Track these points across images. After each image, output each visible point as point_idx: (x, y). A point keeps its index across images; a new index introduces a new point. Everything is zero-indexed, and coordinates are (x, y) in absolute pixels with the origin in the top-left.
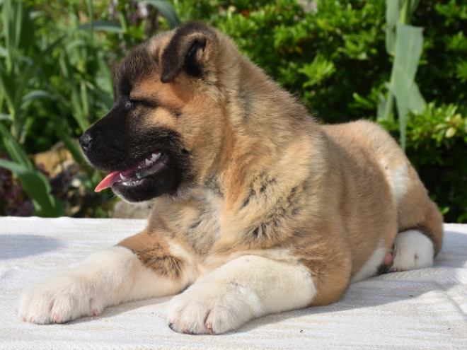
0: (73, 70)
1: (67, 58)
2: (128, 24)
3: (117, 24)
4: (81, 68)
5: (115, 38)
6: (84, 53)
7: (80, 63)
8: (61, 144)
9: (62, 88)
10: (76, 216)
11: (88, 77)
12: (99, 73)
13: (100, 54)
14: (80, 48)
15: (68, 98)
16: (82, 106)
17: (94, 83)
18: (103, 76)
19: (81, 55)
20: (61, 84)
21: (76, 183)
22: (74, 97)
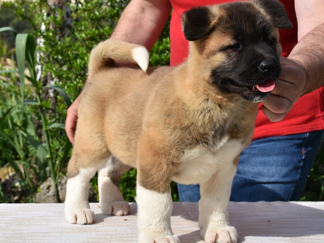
0: (15, 125)
1: (12, 119)
2: (41, 101)
3: (36, 101)
4: (19, 124)
5: (35, 107)
6: (21, 116)
7: (18, 121)
8: (8, 164)
9: (10, 134)
10: (17, 202)
11: (23, 128)
12: (29, 126)
13: (29, 117)
14: (18, 114)
15: (13, 139)
16: (19, 143)
17: (25, 131)
18: (30, 128)
19: (19, 118)
20: (9, 132)
21: (17, 184)
22: (16, 139)
